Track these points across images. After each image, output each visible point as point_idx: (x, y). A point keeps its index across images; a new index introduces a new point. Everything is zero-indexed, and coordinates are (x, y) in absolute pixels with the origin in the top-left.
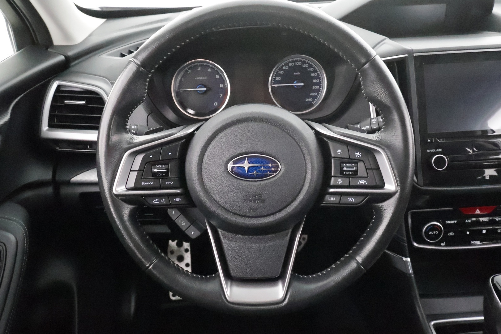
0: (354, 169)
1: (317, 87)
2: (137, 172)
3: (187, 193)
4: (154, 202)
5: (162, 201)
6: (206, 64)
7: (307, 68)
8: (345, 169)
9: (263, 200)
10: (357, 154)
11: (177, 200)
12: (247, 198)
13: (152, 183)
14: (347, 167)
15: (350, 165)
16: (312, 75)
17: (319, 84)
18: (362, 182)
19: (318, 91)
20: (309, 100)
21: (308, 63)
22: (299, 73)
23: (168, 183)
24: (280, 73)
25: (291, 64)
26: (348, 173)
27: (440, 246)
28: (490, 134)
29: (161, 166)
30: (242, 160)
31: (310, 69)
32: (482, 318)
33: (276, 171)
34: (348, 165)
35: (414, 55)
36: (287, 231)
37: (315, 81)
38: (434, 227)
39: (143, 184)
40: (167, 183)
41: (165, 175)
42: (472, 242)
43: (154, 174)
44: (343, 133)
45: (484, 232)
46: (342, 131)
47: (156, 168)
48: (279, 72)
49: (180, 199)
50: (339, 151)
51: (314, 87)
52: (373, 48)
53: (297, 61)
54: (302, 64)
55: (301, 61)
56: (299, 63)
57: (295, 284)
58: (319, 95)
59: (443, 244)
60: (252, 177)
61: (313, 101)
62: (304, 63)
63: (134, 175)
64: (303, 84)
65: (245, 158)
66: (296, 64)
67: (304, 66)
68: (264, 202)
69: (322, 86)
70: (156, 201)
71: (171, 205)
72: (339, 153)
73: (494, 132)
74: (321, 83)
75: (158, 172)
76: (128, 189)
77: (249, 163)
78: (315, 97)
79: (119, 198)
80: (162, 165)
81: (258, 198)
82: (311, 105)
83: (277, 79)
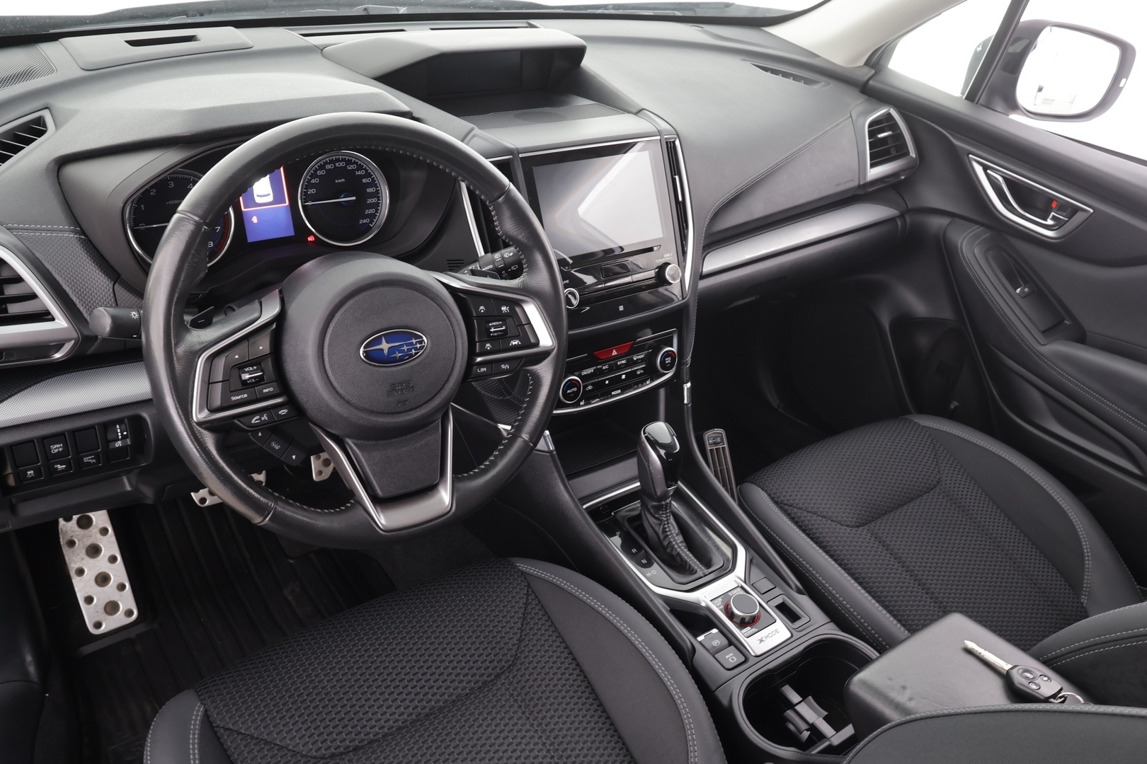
0: (504, 328)
1: (374, 200)
2: (221, 383)
3: (292, 401)
4: (253, 421)
5: (263, 419)
6: (183, 176)
7: (355, 170)
8: (492, 330)
9: (413, 387)
10: (504, 308)
11: (283, 412)
12: (393, 388)
13: (246, 396)
14: (495, 327)
15: (497, 323)
16: (364, 181)
17: (377, 194)
18: (515, 343)
19: (376, 206)
20: (365, 221)
21: (355, 163)
22: (343, 180)
23: (267, 390)
24: (313, 181)
25: (328, 167)
26: (496, 334)
27: (579, 406)
28: (618, 252)
29: (251, 369)
30: (377, 341)
31: (359, 173)
32: (638, 484)
33: (422, 348)
34: (494, 324)
35: (520, 156)
36: (437, 422)
37: (369, 190)
38: (572, 384)
39: (234, 398)
40: (265, 391)
41: (259, 381)
42: (613, 393)
43: (244, 383)
44: (482, 284)
45: (623, 377)
46: (477, 282)
47: (245, 372)
48: (311, 180)
49: (286, 411)
50: (482, 308)
51: (369, 201)
52: (462, 141)
53: (338, 160)
54: (346, 165)
55: (343, 160)
56: (342, 164)
57: (460, 485)
58: (379, 211)
59: (582, 403)
60: (395, 360)
61: (371, 222)
62: (349, 162)
63: (218, 390)
64: (354, 198)
65: (381, 336)
66: (337, 165)
67: (350, 167)
68: (413, 390)
69: (380, 198)
70: (256, 421)
71: (276, 421)
72: (482, 311)
73: (622, 249)
74: (379, 193)
75: (250, 378)
76: (213, 411)
77: (387, 343)
78: (372, 216)
79: (203, 426)
80: (252, 366)
81: (407, 385)
82: (367, 229)
83: (311, 191)
